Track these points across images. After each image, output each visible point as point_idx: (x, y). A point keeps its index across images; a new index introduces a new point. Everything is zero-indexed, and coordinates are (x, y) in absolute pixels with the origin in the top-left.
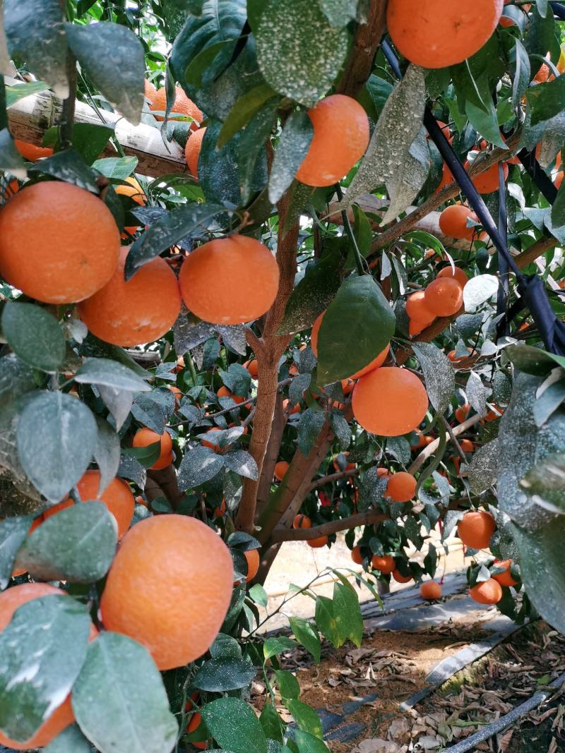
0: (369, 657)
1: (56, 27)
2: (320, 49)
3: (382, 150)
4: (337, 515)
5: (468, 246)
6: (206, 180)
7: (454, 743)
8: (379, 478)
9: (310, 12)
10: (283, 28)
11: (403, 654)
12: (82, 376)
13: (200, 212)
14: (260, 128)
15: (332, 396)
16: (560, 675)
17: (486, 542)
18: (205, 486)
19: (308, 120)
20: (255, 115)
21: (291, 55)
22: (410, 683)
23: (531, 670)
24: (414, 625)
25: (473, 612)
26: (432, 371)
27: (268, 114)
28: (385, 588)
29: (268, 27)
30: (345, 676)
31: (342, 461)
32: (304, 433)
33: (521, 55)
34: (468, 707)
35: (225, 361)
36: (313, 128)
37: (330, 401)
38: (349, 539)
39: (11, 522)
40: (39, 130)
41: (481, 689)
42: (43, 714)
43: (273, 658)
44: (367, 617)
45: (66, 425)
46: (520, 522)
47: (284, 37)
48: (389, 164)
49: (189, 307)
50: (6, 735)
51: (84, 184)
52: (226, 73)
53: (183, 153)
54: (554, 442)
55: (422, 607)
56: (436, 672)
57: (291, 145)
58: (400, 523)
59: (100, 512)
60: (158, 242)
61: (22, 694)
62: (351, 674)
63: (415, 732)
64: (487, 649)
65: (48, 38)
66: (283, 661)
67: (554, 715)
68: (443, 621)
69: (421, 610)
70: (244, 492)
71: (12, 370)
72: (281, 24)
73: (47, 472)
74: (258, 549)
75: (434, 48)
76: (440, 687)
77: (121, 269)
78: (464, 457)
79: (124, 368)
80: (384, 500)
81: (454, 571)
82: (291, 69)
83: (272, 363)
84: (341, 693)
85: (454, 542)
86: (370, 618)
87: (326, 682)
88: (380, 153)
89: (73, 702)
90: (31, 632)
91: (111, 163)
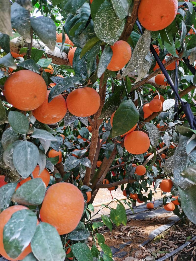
0: (129, 229)
1: (27, 19)
2: (115, 26)
3: (136, 58)
4: (118, 179)
5: (165, 88)
6: (76, 67)
7: (158, 259)
8: (133, 167)
9: (112, 13)
10: (103, 19)
11: (140, 228)
12: (34, 135)
13: (74, 80)
14: (94, 51)
15: (117, 139)
16: (195, 236)
17: (169, 190)
18: (73, 170)
19: (111, 49)
20: (93, 47)
21: (105, 28)
22: (143, 238)
23: (185, 234)
24: (144, 218)
25: (165, 214)
26: (152, 132)
27: (97, 47)
28: (134, 205)
29: (98, 18)
30: (121, 235)
31: (120, 161)
32: (107, 151)
33: (183, 26)
34: (163, 246)
35: (80, 126)
36: (112, 52)
37: (116, 140)
38: (122, 188)
39: (10, 185)
40: (18, 48)
41: (167, 240)
42: (21, 249)
43: (96, 229)
44: (128, 215)
45: (29, 152)
46: (181, 186)
47: (103, 22)
48: (138, 63)
49: (69, 111)
50: (9, 256)
51: (36, 71)
52: (83, 32)
53: (67, 56)
54: (193, 160)
55: (147, 211)
56: (152, 234)
57: (105, 58)
58: (140, 182)
59: (40, 182)
60: (60, 90)
61: (15, 243)
62: (123, 235)
63: (144, 255)
64: (169, 226)
65: (24, 23)
66: (99, 230)
67: (192, 250)
68: (154, 217)
69: (147, 213)
70: (86, 172)
71: (11, 133)
72: (102, 17)
73: (23, 168)
74: (91, 191)
75: (154, 25)
76: (153, 239)
77: (47, 98)
78: (162, 160)
79: (48, 133)
80: (134, 175)
81: (158, 199)
82: (105, 32)
83: (96, 128)
84: (119, 241)
85: (158, 189)
86: (129, 215)
87: (114, 237)
88: (135, 59)
89: (31, 246)
90: (17, 222)
91: (43, 60)
